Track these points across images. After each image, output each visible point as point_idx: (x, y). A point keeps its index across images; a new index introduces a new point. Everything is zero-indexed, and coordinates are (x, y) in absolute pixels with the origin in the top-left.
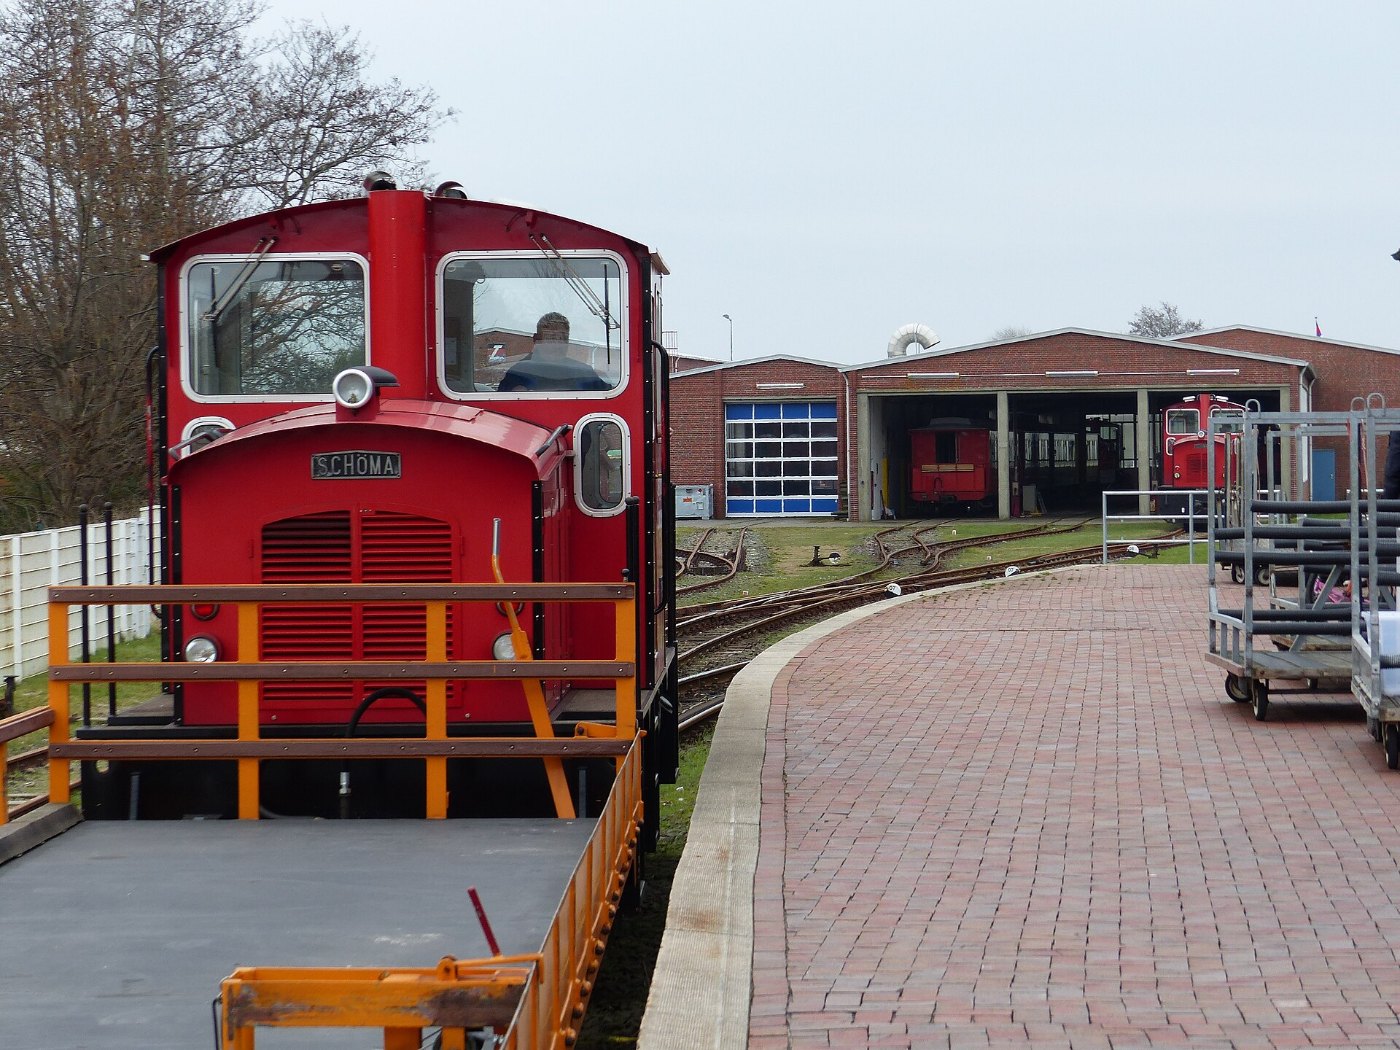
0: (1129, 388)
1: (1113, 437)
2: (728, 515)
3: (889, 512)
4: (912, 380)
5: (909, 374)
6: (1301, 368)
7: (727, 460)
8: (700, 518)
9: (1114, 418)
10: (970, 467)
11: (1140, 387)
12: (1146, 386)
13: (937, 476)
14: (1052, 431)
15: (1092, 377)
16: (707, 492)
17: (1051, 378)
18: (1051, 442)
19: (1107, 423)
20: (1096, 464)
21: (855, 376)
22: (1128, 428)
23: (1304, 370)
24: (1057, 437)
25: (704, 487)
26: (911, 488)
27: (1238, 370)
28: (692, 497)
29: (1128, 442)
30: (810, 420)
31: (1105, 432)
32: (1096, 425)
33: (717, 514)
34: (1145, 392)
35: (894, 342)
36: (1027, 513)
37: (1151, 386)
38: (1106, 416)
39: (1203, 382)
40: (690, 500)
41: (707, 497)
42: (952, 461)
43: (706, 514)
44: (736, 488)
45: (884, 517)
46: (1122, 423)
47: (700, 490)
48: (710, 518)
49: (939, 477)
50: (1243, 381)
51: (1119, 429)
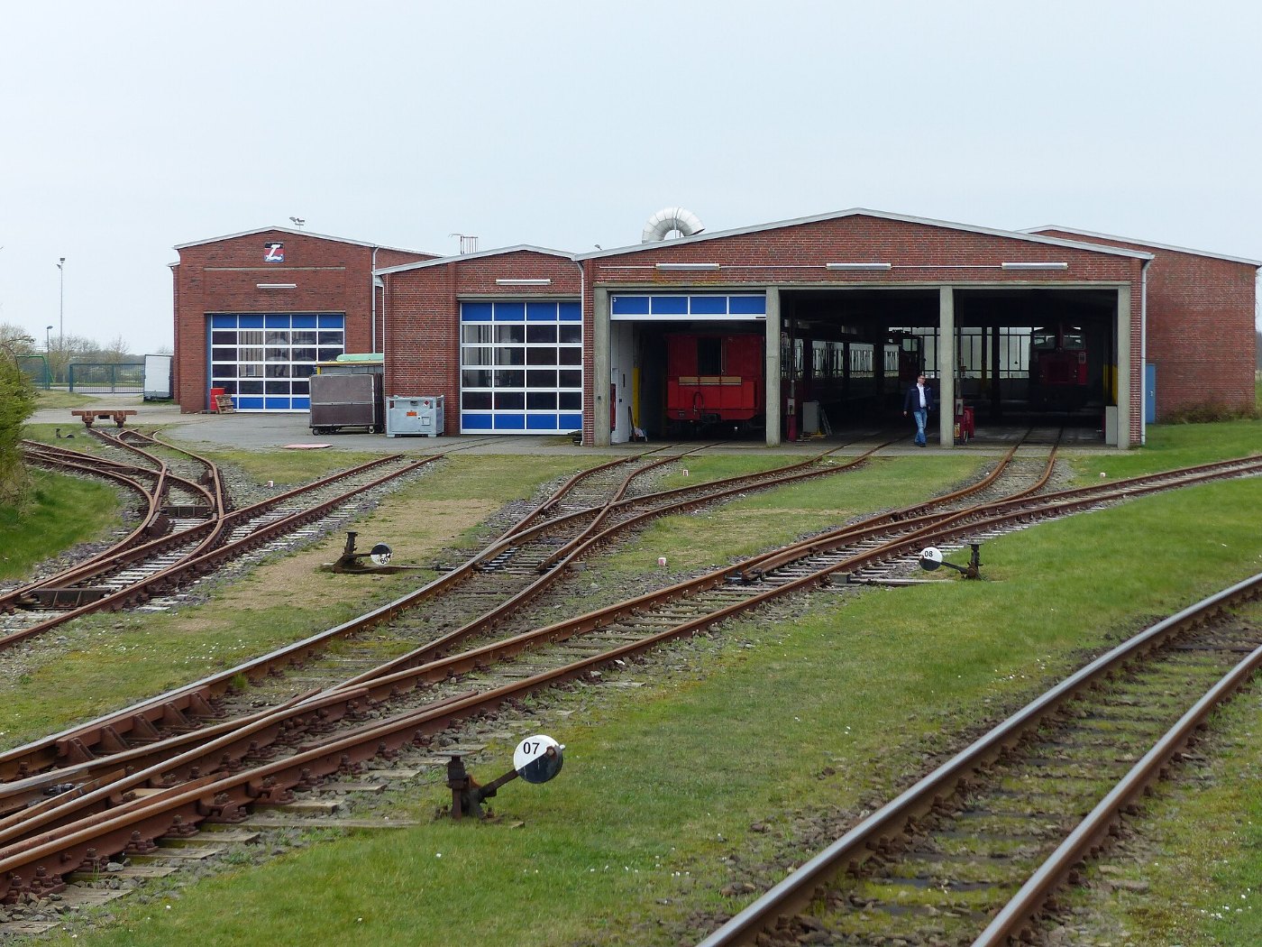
0: (930, 284)
1: (915, 349)
2: (463, 431)
3: (640, 433)
4: (662, 272)
5: (658, 265)
6: (1144, 262)
7: (463, 368)
8: (426, 436)
9: (916, 331)
10: (736, 380)
11: (942, 283)
12: (951, 283)
13: (696, 390)
14: (847, 340)
15: (884, 271)
16: (435, 405)
17: (833, 271)
18: (846, 353)
19: (908, 335)
20: (897, 374)
21: (594, 265)
22: (929, 341)
23: (1148, 265)
24: (853, 346)
25: (431, 399)
26: (667, 406)
27: (1065, 264)
28: (417, 410)
29: (928, 354)
30: (558, 323)
31: (907, 345)
32: (898, 338)
33: (449, 429)
34: (950, 290)
35: (649, 229)
36: (807, 435)
37: (956, 283)
38: (908, 329)
39: (1022, 278)
40: (414, 414)
41: (434, 411)
42: (716, 373)
43: (433, 432)
44: (473, 401)
45: (634, 439)
46: (924, 336)
47: (427, 403)
48: (438, 435)
49: (700, 392)
50: (1073, 277)
51: (920, 341)
